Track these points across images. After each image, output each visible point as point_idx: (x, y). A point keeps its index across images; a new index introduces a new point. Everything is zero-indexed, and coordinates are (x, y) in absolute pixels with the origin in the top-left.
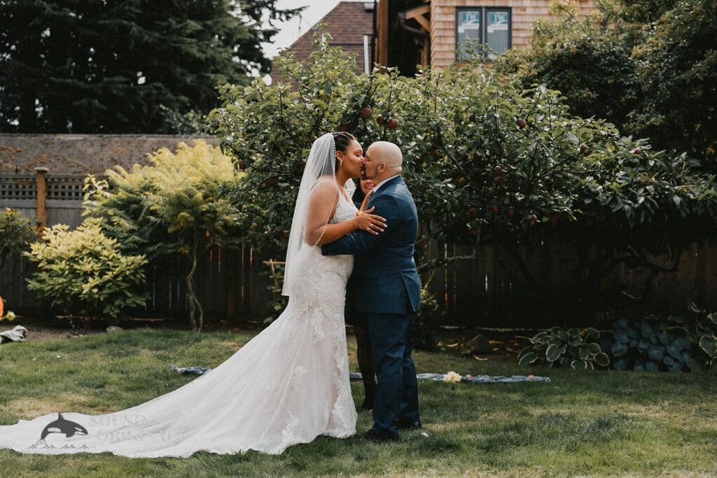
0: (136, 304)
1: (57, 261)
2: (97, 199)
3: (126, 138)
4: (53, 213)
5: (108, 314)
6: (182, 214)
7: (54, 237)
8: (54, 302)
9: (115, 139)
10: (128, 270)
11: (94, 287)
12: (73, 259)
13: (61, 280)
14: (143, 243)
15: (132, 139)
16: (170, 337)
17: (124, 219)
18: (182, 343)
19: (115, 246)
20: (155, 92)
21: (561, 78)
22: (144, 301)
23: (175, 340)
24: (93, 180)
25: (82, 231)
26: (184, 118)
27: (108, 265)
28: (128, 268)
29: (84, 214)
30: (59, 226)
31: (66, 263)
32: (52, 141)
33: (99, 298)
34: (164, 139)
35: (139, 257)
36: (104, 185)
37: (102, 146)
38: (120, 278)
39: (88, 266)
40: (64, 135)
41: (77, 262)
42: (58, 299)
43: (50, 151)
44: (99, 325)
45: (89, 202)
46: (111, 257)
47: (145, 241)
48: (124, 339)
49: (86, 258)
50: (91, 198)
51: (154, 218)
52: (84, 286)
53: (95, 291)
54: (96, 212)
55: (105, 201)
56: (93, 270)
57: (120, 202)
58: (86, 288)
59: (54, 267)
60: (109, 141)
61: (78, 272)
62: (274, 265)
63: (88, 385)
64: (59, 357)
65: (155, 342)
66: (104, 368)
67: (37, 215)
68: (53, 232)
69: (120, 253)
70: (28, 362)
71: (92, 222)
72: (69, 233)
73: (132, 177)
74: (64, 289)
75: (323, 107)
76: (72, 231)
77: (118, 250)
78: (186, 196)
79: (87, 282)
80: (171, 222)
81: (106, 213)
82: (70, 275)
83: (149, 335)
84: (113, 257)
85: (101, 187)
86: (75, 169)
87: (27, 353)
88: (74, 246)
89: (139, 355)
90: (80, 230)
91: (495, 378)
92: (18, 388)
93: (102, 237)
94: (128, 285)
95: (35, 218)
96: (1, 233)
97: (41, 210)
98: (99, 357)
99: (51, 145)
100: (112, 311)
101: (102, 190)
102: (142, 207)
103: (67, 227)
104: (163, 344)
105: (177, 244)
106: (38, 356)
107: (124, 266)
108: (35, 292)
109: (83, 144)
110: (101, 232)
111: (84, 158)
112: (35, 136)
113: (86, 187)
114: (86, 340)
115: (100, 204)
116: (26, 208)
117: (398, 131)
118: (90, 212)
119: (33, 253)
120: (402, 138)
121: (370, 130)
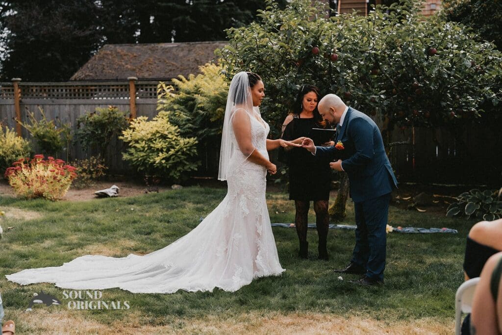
0: (191, 169)
1: (140, 141)
2: (166, 96)
3: (206, 44)
4: (141, 107)
5: (173, 176)
6: (218, 109)
7: (138, 125)
8: (139, 169)
9: (198, 45)
10: (186, 147)
11: (163, 159)
12: (150, 140)
13: (142, 154)
14: (196, 128)
15: (209, 45)
16: (209, 194)
17: (184, 112)
19: (177, 131)
20: (228, 9)
22: (196, 167)
23: (212, 196)
24: (164, 86)
25: (156, 121)
27: (172, 144)
28: (185, 146)
29: (158, 109)
30: (141, 118)
31: (145, 142)
32: (157, 48)
33: (166, 166)
35: (192, 139)
36: (171, 89)
37: (189, 51)
38: (180, 153)
39: (159, 144)
40: (165, 44)
41: (152, 142)
42: (142, 166)
43: (155, 56)
44: (167, 182)
45: (161, 100)
46: (173, 139)
47: (197, 127)
48: (178, 195)
49: (158, 139)
50: (163, 97)
51: (202, 112)
52: (156, 159)
53: (164, 161)
54: (166, 107)
55: (172, 100)
56: (163, 148)
57: (182, 100)
58: (158, 160)
59: (138, 145)
60: (194, 47)
61: (152, 149)
63: (141, 233)
64: (132, 209)
65: (198, 197)
66: (157, 219)
67: (130, 109)
68: (138, 122)
69: (179, 136)
70: (113, 213)
71: (164, 115)
72: (147, 122)
73: (190, 83)
74: (145, 160)
75: (285, 48)
76: (149, 121)
77: (178, 134)
78: (221, 97)
79: (159, 156)
80: (212, 114)
81: (173, 107)
82: (148, 151)
83: (195, 192)
84: (175, 139)
85: (169, 90)
86: (170, 68)
87: (114, 206)
88: (151, 130)
89: (185, 207)
90: (154, 120)
91: (419, 229)
92: (94, 235)
93: (169, 125)
94: (185, 157)
95: (128, 112)
96: (106, 123)
97: (133, 106)
98: (159, 209)
99: (156, 51)
100: (176, 175)
101: (170, 92)
102: (195, 104)
103: (146, 118)
104: (203, 199)
105: (217, 129)
106: (120, 208)
107: (182, 145)
108: (127, 162)
109: (177, 50)
110: (168, 121)
111: (177, 59)
112: (146, 45)
113: (160, 90)
114: (154, 196)
115: (169, 101)
116: (123, 104)
117: (339, 62)
118: (162, 107)
119: (125, 137)
120: (341, 67)
121: (318, 62)
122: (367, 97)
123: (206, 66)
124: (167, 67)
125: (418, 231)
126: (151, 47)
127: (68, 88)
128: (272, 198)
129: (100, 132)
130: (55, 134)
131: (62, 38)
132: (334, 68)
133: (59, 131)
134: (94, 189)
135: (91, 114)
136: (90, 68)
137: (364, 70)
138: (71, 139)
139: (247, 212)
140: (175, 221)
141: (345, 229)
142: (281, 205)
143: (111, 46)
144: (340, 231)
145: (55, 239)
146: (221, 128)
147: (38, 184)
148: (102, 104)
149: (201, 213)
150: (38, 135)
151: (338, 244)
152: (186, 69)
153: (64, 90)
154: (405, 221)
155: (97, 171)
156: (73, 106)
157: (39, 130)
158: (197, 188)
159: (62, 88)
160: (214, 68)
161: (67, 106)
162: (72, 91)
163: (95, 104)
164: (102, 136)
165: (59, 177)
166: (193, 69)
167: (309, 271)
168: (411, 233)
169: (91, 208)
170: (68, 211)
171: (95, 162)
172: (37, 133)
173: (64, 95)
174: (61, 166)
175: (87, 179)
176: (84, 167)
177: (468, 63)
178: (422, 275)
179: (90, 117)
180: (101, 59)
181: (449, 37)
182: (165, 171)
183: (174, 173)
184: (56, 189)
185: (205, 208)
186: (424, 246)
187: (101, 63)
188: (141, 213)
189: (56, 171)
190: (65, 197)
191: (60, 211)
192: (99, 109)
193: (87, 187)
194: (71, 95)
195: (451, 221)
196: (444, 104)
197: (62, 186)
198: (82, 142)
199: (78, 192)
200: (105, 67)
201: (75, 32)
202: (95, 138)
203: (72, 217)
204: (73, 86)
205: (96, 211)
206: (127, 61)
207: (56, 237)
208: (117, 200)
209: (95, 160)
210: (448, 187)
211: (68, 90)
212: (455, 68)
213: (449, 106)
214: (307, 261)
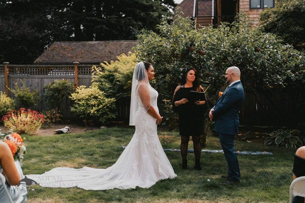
0: (112, 117)
1: (81, 100)
2: (97, 73)
3: (115, 42)
4: (81, 80)
5: (101, 121)
6: (129, 82)
7: (80, 90)
8: (80, 117)
9: (111, 42)
10: (109, 104)
11: (95, 111)
12: (87, 99)
13: (83, 108)
14: (115, 93)
15: (117, 43)
16: (124, 131)
17: (107, 83)
18: (128, 134)
19: (104, 94)
20: (128, 21)
21: (286, 22)
22: (115, 116)
23: (126, 133)
24: (95, 67)
25: (91, 88)
26: (140, 32)
27: (100, 102)
29: (92, 81)
30: (82, 86)
31: (85, 101)
32: (86, 44)
33: (97, 115)
34: (131, 42)
35: (113, 99)
37: (106, 46)
38: (105, 107)
39: (93, 102)
40: (91, 42)
41: (89, 101)
42: (82, 115)
43: (85, 49)
44: (98, 125)
45: (94, 76)
46: (102, 99)
48: (106, 132)
49: (92, 99)
50: (95, 74)
51: (118, 83)
52: (91, 110)
53: (96, 112)
54: (97, 80)
55: (100, 76)
56: (95, 104)
57: (106, 76)
58: (92, 111)
59: (80, 103)
60: (108, 44)
61: (89, 105)
62: (166, 101)
63: (87, 154)
64: (79, 141)
65: (117, 134)
66: (95, 146)
67: (75, 81)
68: (80, 88)
69: (105, 97)
70: (68, 143)
71: (95, 84)
72: (86, 89)
73: (111, 66)
74: (84, 111)
75: (174, 47)
76: (87, 88)
77: (105, 96)
78: (130, 74)
79: (93, 109)
80: (125, 85)
81: (101, 80)
82: (86, 106)
83: (115, 131)
84: (103, 99)
85: (99, 70)
86: (94, 56)
87: (68, 139)
88: (88, 94)
89: (110, 140)
90: (90, 88)
91: (250, 152)
92: (61, 156)
93: (98, 90)
94: (109, 110)
95: (74, 82)
96: (60, 89)
97: (76, 79)
98: (95, 141)
99: (85, 46)
100: (103, 120)
101: (99, 71)
102: (114, 78)
103: (85, 87)
104: (121, 135)
105: (128, 93)
106: (72, 140)
107: (107, 102)
108: (73, 112)
109: (98, 45)
110: (98, 88)
111: (98, 51)
112: (79, 42)
113: (93, 70)
114: (91, 133)
115: (98, 77)
116: (70, 78)
117: (205, 56)
118: (94, 80)
119: (73, 97)
120: (206, 59)
121: (193, 55)
122: (221, 76)
123: (121, 56)
124: (92, 56)
125: (250, 153)
126: (82, 44)
127: (37, 68)
128: (161, 134)
129: (57, 95)
130: (30, 96)
131: (28, 38)
132: (202, 59)
133: (32, 94)
134: (54, 128)
135: (52, 84)
136: (46, 56)
137: (218, 60)
138: (39, 99)
139: (148, 142)
140: (106, 147)
141: (207, 152)
142: (167, 138)
143: (58, 42)
144: (204, 154)
145: (37, 158)
146: (130, 93)
147: (22, 125)
148: (58, 78)
149: (120, 143)
150: (19, 96)
151: (204, 161)
152: (104, 57)
153: (35, 70)
154: (241, 147)
155: (56, 118)
156: (40, 79)
157: (20, 93)
158: (116, 128)
159: (33, 68)
160: (125, 57)
161: (36, 79)
162: (40, 70)
163: (53, 78)
164: (58, 97)
165: (35, 121)
166: (108, 57)
167: (190, 176)
168: (246, 155)
169: (54, 140)
170: (41, 142)
171: (54, 112)
172: (19, 95)
173: (35, 72)
174: (36, 115)
175: (50, 123)
176: (48, 115)
177: (279, 57)
178: (256, 178)
179: (51, 85)
180: (53, 50)
181: (268, 41)
182: (96, 117)
183: (102, 119)
184: (33, 128)
185: (123, 140)
186: (254, 162)
187: (52, 53)
188: (85, 143)
189: (33, 118)
190: (37, 133)
191: (36, 142)
192: (56, 81)
193: (49, 127)
194: (39, 72)
195: (267, 148)
196: (265, 80)
197: (36, 127)
198: (46, 101)
199: (44, 131)
200: (55, 55)
201: (36, 34)
202: (54, 98)
203: (44, 145)
204: (41, 67)
205: (58, 141)
206: (68, 52)
207: (37, 157)
208: (69, 135)
209: (55, 111)
210: (263, 128)
211: (37, 70)
212: (271, 60)
213: (267, 81)
214: (188, 171)
